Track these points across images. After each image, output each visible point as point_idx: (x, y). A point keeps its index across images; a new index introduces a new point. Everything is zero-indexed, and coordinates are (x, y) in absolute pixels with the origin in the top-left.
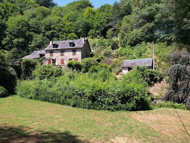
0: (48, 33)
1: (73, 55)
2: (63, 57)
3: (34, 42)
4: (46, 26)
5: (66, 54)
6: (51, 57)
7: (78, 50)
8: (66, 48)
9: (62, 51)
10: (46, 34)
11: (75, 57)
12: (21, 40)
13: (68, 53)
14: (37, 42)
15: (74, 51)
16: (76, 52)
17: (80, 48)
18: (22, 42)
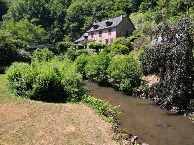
0: (99, 14)
1: (109, 35)
2: (101, 38)
3: (85, 24)
4: (97, 7)
5: (103, 35)
6: (92, 39)
7: (113, 29)
8: (103, 28)
9: (100, 32)
10: (96, 16)
11: (111, 37)
12: (75, 24)
13: (105, 33)
14: (88, 24)
15: (110, 31)
16: (112, 32)
17: (115, 27)
18: (76, 26)
